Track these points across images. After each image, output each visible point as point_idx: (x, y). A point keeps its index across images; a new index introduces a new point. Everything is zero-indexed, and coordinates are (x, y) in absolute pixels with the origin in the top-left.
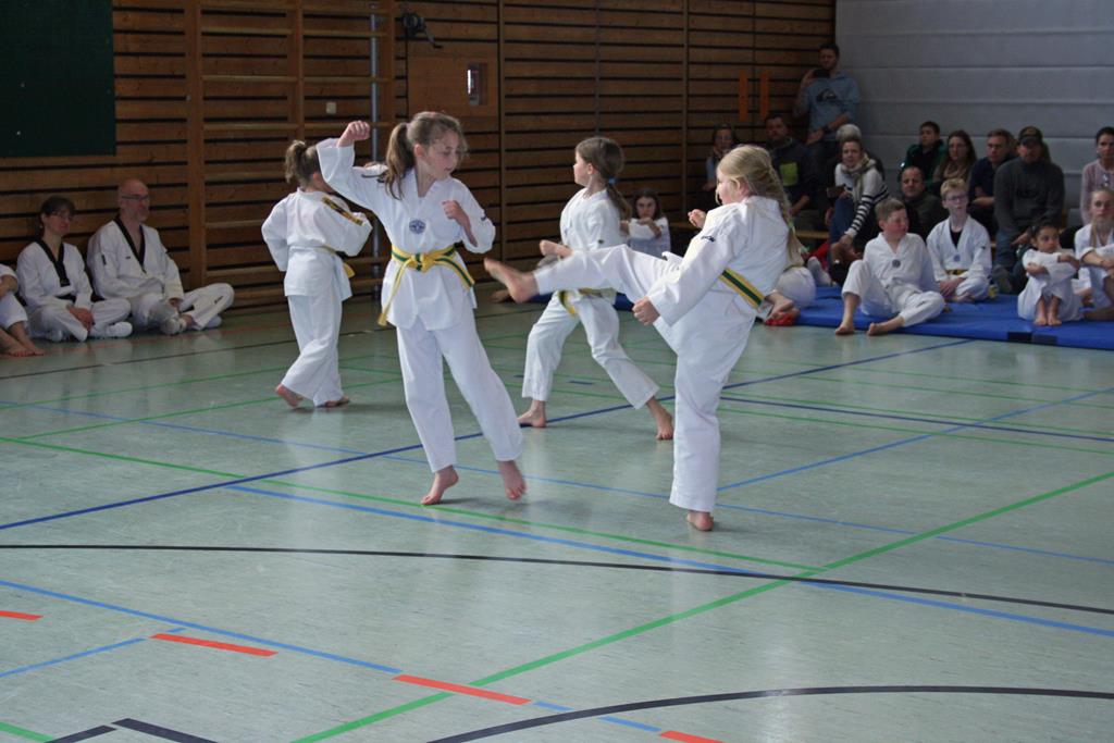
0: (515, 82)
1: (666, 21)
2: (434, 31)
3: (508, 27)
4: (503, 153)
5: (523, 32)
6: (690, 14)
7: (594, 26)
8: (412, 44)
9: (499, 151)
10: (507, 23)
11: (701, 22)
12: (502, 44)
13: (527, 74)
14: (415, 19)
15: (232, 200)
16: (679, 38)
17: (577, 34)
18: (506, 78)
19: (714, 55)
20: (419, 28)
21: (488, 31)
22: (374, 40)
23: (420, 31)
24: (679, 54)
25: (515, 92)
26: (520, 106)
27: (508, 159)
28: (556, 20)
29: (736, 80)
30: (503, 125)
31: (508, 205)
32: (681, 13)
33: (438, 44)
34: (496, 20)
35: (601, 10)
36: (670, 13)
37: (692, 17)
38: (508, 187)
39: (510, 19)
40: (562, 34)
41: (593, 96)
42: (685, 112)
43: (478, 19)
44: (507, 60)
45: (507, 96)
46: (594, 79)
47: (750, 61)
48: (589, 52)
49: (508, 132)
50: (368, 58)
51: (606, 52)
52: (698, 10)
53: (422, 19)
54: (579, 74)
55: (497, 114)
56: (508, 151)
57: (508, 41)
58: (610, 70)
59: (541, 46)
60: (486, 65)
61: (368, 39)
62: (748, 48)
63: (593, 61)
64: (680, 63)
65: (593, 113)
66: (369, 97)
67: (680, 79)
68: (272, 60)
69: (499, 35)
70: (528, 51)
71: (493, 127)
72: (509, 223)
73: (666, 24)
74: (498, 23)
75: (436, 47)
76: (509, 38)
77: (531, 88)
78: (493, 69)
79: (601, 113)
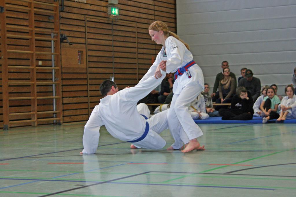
0: (91, 57)
1: (131, 40)
2: (69, 40)
3: (89, 40)
4: (88, 80)
5: (92, 41)
6: (138, 38)
7: (111, 40)
8: (62, 44)
9: (87, 79)
10: (88, 38)
11: (141, 41)
12: (87, 45)
13: (94, 55)
14: (64, 36)
15: (14, 92)
16: (135, 45)
17: (107, 43)
18: (89, 56)
19: (145, 51)
20: (65, 38)
21: (83, 41)
22: (52, 42)
23: (65, 39)
24: (135, 50)
25: (91, 60)
26: (93, 65)
27: (90, 82)
28: (101, 38)
29: (151, 59)
30: (88, 70)
31: (90, 96)
32: (135, 37)
33: (70, 44)
34: (85, 37)
35: (114, 35)
36: (132, 37)
37: (138, 39)
38: (90, 91)
39: (88, 37)
40: (103, 42)
41: (112, 62)
42: (137, 69)
43: (80, 36)
44: (89, 50)
45: (89, 62)
46: (112, 57)
47: (154, 53)
48: (111, 49)
49: (90, 73)
50: (51, 47)
51: (115, 49)
52: (140, 37)
53: (66, 35)
54: (108, 55)
55: (86, 67)
56: (89, 79)
57: (88, 44)
58: (117, 55)
59: (97, 46)
60: (83, 51)
61: (50, 41)
62: (154, 49)
63: (112, 51)
64: (135, 53)
65: (112, 68)
66: (51, 60)
67: (135, 58)
68: (23, 47)
69: (86, 42)
70: (94, 47)
71: (85, 71)
72: (90, 102)
73: (131, 41)
74: (85, 38)
75: (70, 45)
76: (89, 43)
77: (95, 59)
78: (84, 53)
79: (115, 68)
